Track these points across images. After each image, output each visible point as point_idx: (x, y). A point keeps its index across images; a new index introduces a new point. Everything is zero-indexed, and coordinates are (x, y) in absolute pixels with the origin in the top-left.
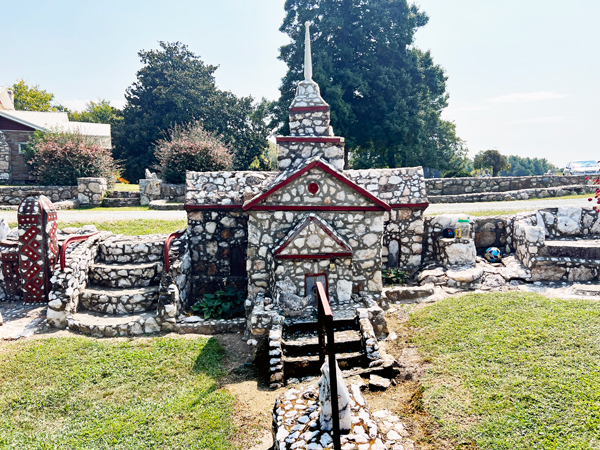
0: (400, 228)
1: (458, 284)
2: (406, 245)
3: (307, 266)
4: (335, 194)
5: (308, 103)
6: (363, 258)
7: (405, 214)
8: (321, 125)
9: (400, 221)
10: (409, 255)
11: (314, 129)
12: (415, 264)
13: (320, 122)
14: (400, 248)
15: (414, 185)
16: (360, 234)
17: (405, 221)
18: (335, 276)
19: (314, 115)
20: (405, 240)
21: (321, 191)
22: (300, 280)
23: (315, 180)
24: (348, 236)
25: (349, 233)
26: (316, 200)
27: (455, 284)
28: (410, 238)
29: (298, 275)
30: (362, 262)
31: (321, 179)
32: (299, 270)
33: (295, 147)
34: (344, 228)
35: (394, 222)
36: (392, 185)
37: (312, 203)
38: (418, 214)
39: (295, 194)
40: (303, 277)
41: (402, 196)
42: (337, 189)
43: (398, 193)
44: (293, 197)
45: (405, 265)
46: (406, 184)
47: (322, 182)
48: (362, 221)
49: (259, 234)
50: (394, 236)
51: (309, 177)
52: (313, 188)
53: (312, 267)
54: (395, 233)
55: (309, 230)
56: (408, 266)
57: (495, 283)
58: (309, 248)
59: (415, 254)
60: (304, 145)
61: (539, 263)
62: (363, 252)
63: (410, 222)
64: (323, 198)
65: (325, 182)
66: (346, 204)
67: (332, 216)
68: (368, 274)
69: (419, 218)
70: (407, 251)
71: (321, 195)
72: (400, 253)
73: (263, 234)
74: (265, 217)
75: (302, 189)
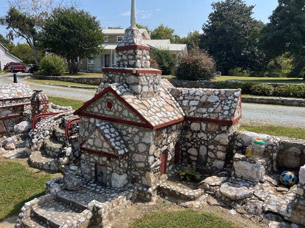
0: (208, 137)
1: (223, 198)
2: (212, 151)
3: (96, 158)
4: (122, 111)
5: (125, 43)
6: (138, 160)
7: (213, 127)
8: (132, 59)
9: (209, 132)
10: (214, 159)
11: (128, 62)
12: (219, 167)
13: (132, 57)
14: (207, 152)
15: (227, 105)
16: (136, 142)
17: (212, 133)
18: (111, 169)
19: (128, 52)
20: (212, 147)
21: (114, 108)
22: (92, 166)
23: (110, 100)
24: (129, 142)
25: (129, 140)
26: (111, 113)
27: (221, 197)
28: (215, 146)
29: (91, 162)
30: (137, 162)
31: (114, 100)
32: (92, 160)
33: (111, 75)
34: (126, 136)
35: (204, 132)
36: (209, 103)
37: (109, 115)
38: (225, 128)
39: (100, 108)
40: (94, 164)
41: (213, 112)
42: (123, 107)
43: (211, 110)
44: (99, 110)
45: (210, 166)
46: (221, 103)
47: (114, 102)
48: (137, 133)
49: (84, 130)
50: (203, 142)
51: (107, 97)
52: (110, 105)
53: (99, 159)
54: (204, 140)
55: (95, 135)
56: (212, 168)
57: (252, 210)
58: (96, 147)
59: (219, 159)
60: (116, 74)
61: (299, 207)
62: (138, 155)
63: (217, 134)
64: (115, 113)
65: (116, 102)
66: (128, 119)
67: (120, 126)
68: (142, 172)
69: (224, 132)
70: (213, 156)
71: (114, 111)
72: (207, 156)
73: (85, 130)
74: (86, 121)
75: (104, 104)
